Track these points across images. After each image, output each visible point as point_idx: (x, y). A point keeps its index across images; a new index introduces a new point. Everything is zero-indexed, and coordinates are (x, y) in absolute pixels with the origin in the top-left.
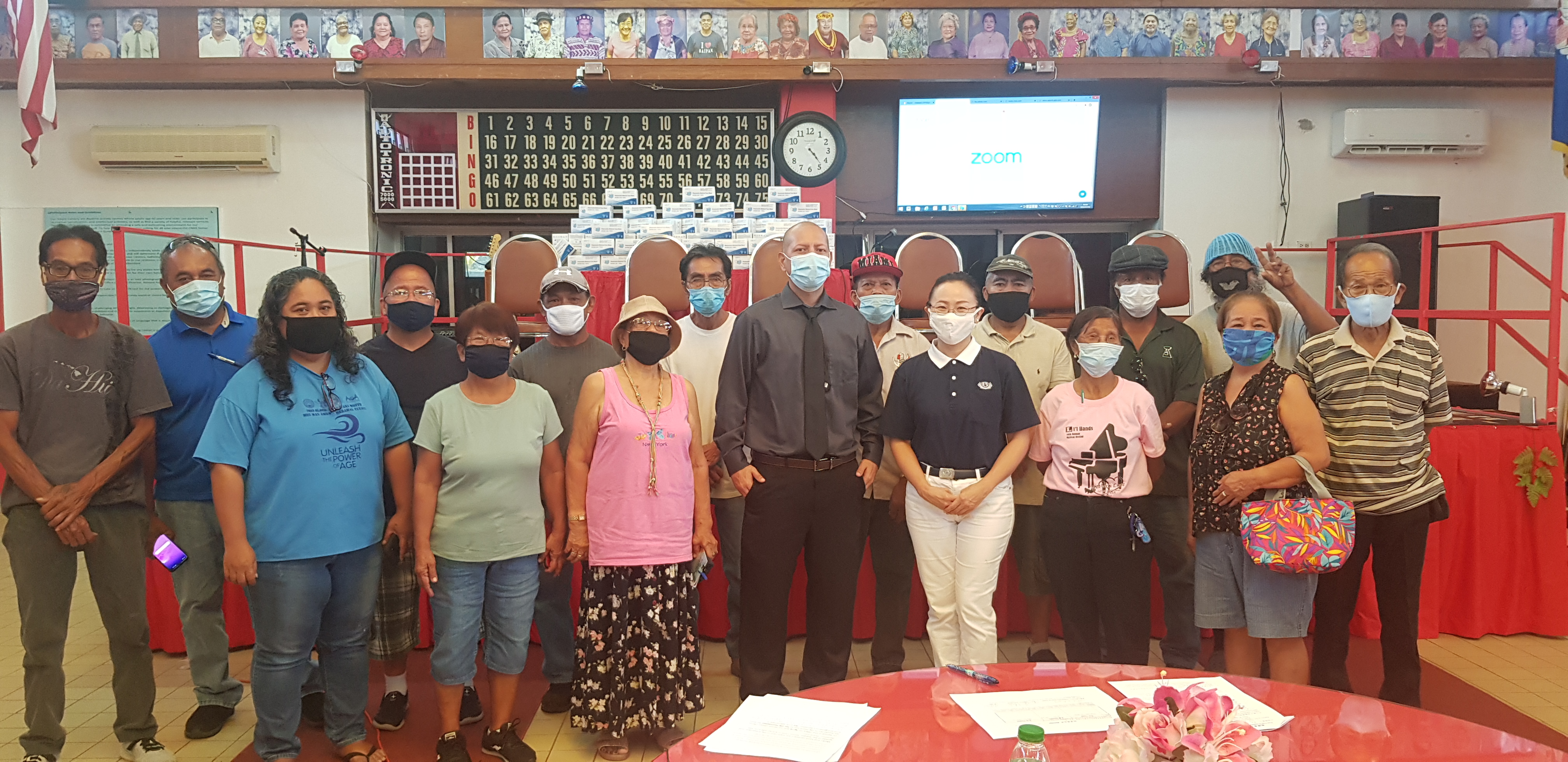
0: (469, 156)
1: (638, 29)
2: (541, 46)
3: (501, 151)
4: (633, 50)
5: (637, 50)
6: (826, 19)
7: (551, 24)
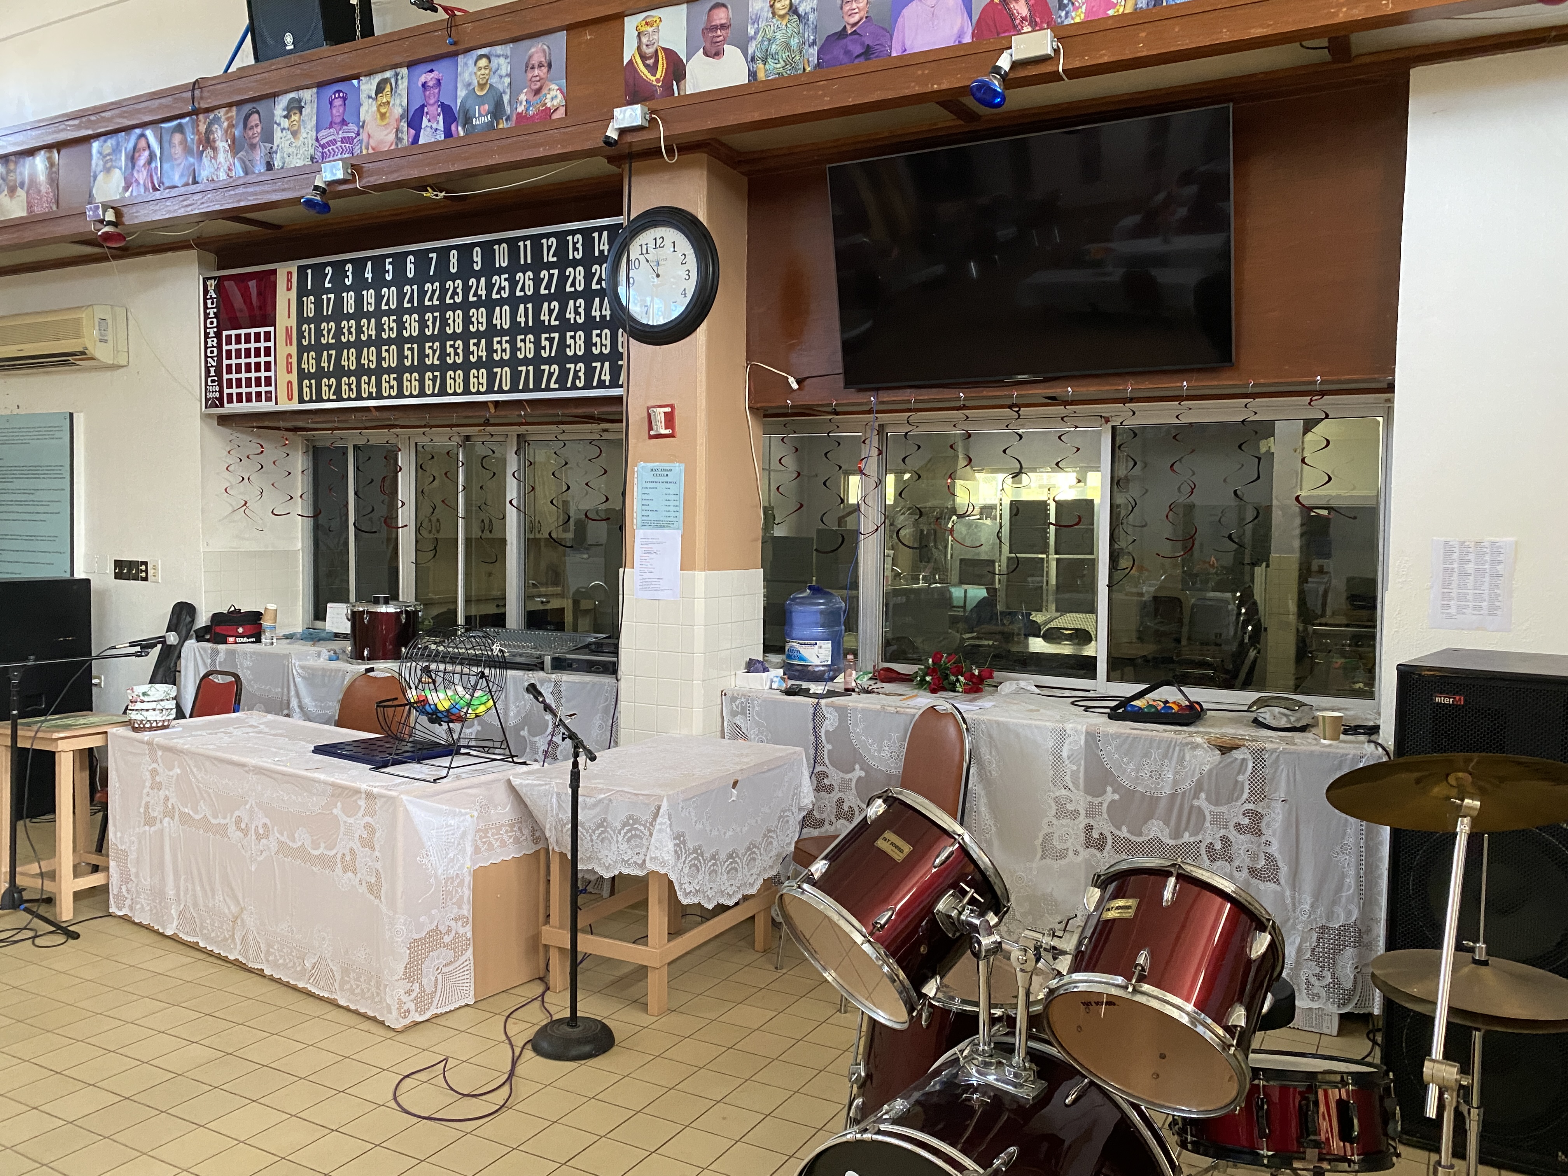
0: (287, 328)
1: (398, 102)
2: (291, 150)
3: (319, 318)
4: (392, 137)
5: (397, 135)
6: (650, 29)
7: (301, 113)
